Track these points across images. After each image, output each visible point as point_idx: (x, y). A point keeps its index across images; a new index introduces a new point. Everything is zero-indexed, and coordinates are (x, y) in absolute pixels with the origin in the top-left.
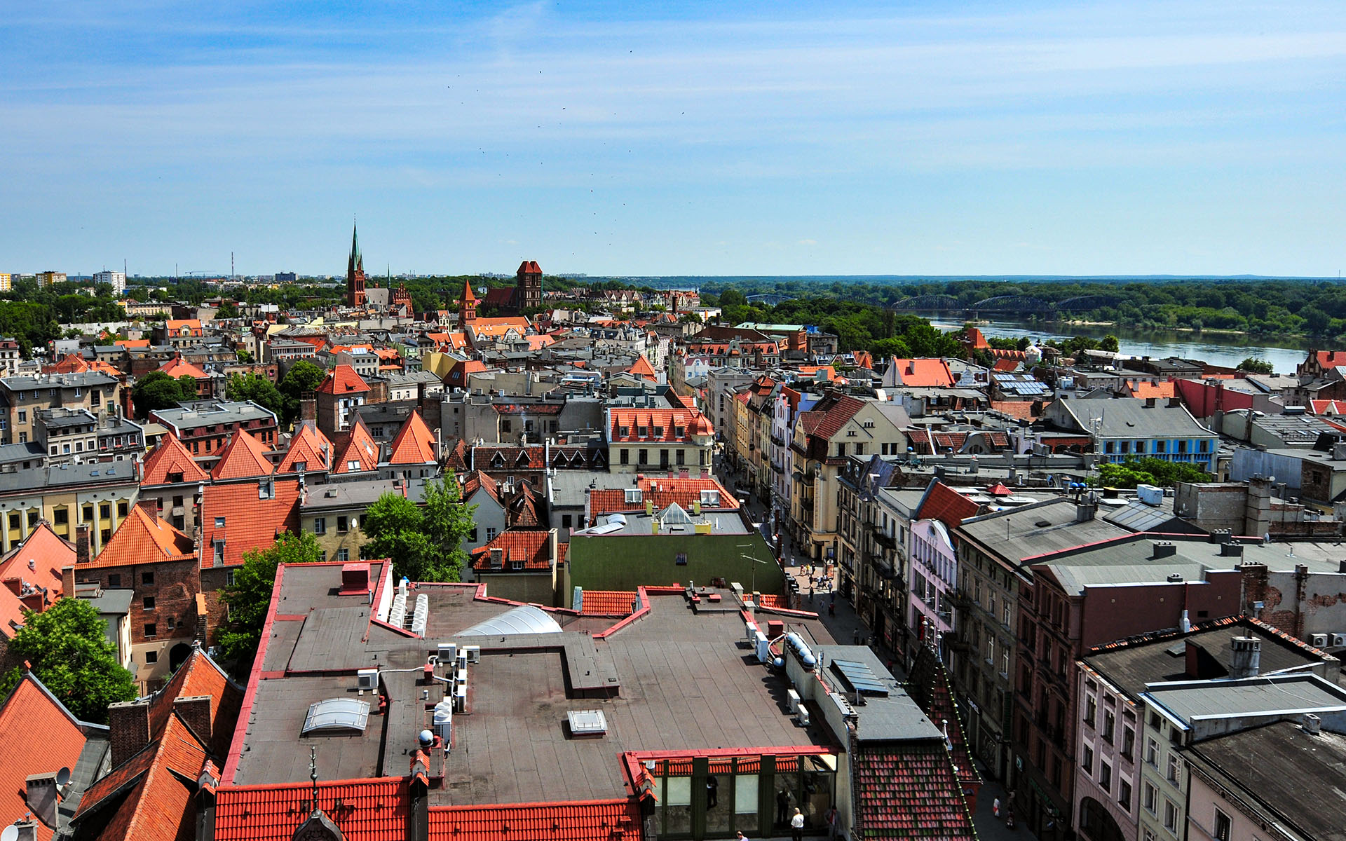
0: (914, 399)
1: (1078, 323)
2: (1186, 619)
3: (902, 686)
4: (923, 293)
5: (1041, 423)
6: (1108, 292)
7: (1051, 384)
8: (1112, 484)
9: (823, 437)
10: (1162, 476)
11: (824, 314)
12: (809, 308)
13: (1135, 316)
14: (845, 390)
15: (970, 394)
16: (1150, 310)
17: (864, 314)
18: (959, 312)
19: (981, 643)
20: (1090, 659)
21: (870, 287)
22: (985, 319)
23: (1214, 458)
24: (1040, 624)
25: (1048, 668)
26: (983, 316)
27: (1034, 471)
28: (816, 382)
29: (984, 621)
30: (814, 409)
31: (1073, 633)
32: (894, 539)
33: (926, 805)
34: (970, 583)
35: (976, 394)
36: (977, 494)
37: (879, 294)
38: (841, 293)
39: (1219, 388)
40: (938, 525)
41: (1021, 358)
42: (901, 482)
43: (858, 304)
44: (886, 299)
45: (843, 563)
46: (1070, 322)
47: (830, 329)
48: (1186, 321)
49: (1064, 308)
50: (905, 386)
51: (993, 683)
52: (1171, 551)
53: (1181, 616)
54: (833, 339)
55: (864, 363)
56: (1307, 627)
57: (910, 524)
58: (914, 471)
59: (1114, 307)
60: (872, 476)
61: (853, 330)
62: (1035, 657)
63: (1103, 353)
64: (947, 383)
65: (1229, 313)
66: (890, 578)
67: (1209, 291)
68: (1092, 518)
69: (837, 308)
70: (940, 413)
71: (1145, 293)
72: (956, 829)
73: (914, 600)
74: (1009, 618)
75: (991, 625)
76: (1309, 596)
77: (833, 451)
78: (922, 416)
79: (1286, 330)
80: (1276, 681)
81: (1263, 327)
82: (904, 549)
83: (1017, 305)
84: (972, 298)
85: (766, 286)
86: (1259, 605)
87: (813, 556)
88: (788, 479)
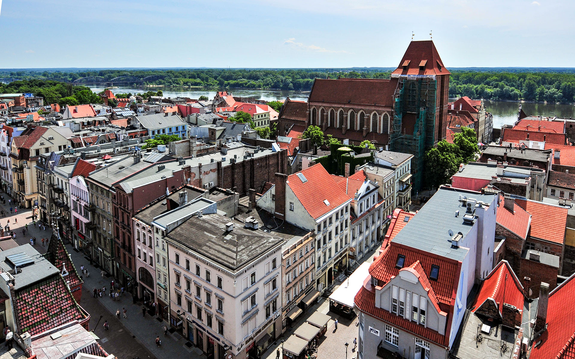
0: (76, 123)
1: (151, 86)
2: (168, 191)
3: (43, 256)
4: (88, 75)
5: (129, 127)
6: (161, 74)
7: (136, 111)
8: (150, 147)
9: (27, 148)
10: (166, 141)
11: (37, 87)
12: (28, 84)
13: (170, 82)
14: (40, 123)
15: (101, 119)
16: (175, 80)
17: (58, 86)
18: (105, 84)
19: (101, 222)
20: (136, 216)
21: (63, 74)
22: (116, 86)
23: (187, 131)
24: (120, 208)
25: (123, 224)
26: (115, 85)
27: (124, 147)
28: (24, 122)
29: (101, 213)
30: (21, 135)
31: (130, 208)
32: (63, 189)
33: (53, 304)
34: (95, 199)
35: (104, 118)
36: (97, 161)
37: (68, 77)
38: (48, 77)
39: (190, 107)
40: (81, 178)
41: (128, 102)
42: (64, 162)
43: (55, 81)
44: (71, 79)
45: (41, 206)
46: (148, 86)
47: (39, 94)
48: (185, 83)
49: (146, 80)
50: (73, 118)
51: (106, 237)
52: (164, 167)
53: (166, 190)
54: (41, 99)
55: (55, 110)
56: (203, 183)
57: (69, 180)
58: (71, 156)
59: (163, 79)
60: (50, 162)
61: (52, 94)
62: (119, 221)
63: (158, 97)
64: (93, 115)
65: (198, 80)
66: (63, 207)
67: (192, 73)
68: (139, 161)
69: (44, 84)
70: (88, 128)
71: (173, 74)
72: (68, 307)
73: (74, 213)
74: (110, 209)
75: (104, 214)
76: (203, 172)
77: (33, 154)
78: (80, 131)
79: (214, 85)
80: (192, 203)
81: (208, 85)
82: (67, 192)
83: (128, 80)
84: (110, 77)
85: (4, 74)
86: (189, 179)
87: (27, 207)
88: (10, 172)
